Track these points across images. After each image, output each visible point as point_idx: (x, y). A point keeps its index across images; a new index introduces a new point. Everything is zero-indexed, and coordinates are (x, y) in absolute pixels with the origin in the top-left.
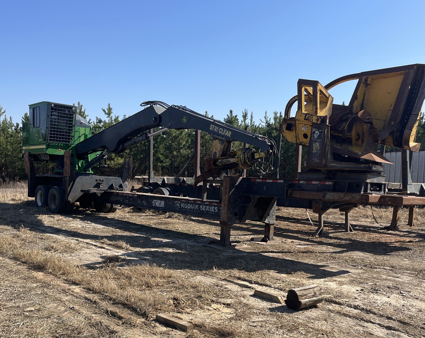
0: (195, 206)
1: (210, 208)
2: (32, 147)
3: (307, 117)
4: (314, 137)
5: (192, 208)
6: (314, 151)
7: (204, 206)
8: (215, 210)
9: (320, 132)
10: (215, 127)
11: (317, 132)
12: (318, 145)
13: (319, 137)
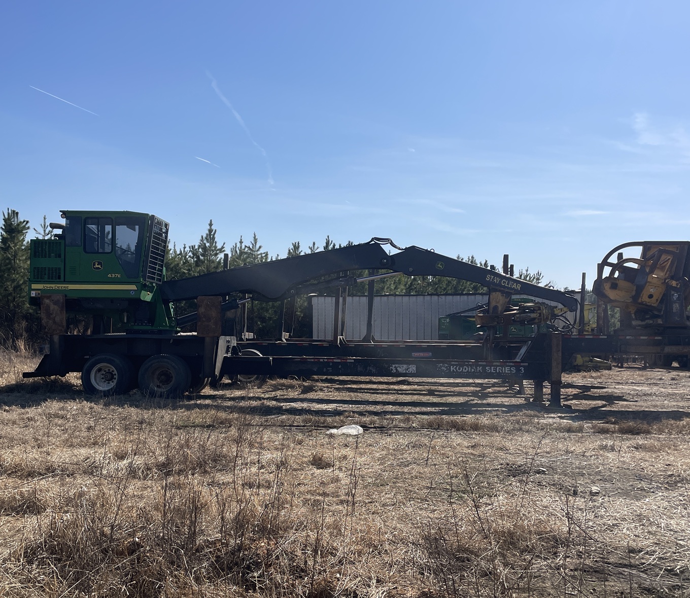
0: (477, 369)
1: (504, 368)
2: (71, 287)
3: (667, 281)
4: (673, 299)
5: (471, 370)
6: (674, 310)
7: (492, 368)
8: (511, 370)
9: (679, 295)
10: (494, 278)
11: (676, 295)
12: (678, 306)
13: (678, 299)
